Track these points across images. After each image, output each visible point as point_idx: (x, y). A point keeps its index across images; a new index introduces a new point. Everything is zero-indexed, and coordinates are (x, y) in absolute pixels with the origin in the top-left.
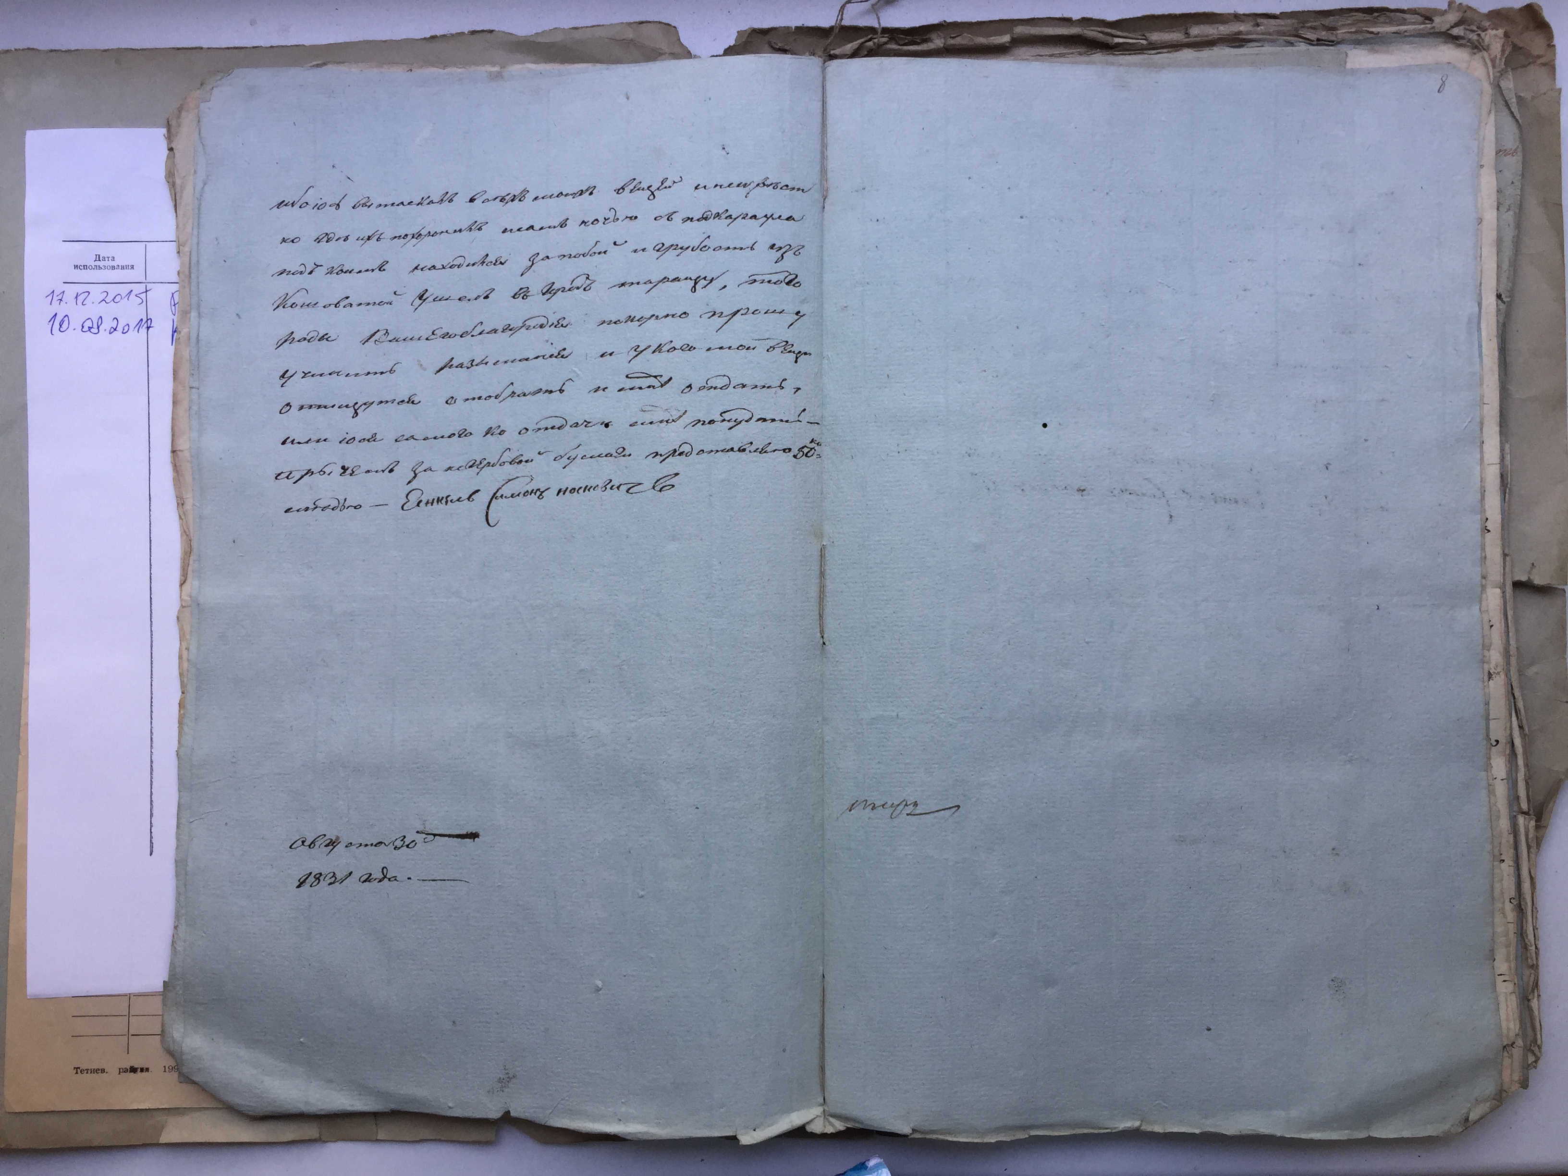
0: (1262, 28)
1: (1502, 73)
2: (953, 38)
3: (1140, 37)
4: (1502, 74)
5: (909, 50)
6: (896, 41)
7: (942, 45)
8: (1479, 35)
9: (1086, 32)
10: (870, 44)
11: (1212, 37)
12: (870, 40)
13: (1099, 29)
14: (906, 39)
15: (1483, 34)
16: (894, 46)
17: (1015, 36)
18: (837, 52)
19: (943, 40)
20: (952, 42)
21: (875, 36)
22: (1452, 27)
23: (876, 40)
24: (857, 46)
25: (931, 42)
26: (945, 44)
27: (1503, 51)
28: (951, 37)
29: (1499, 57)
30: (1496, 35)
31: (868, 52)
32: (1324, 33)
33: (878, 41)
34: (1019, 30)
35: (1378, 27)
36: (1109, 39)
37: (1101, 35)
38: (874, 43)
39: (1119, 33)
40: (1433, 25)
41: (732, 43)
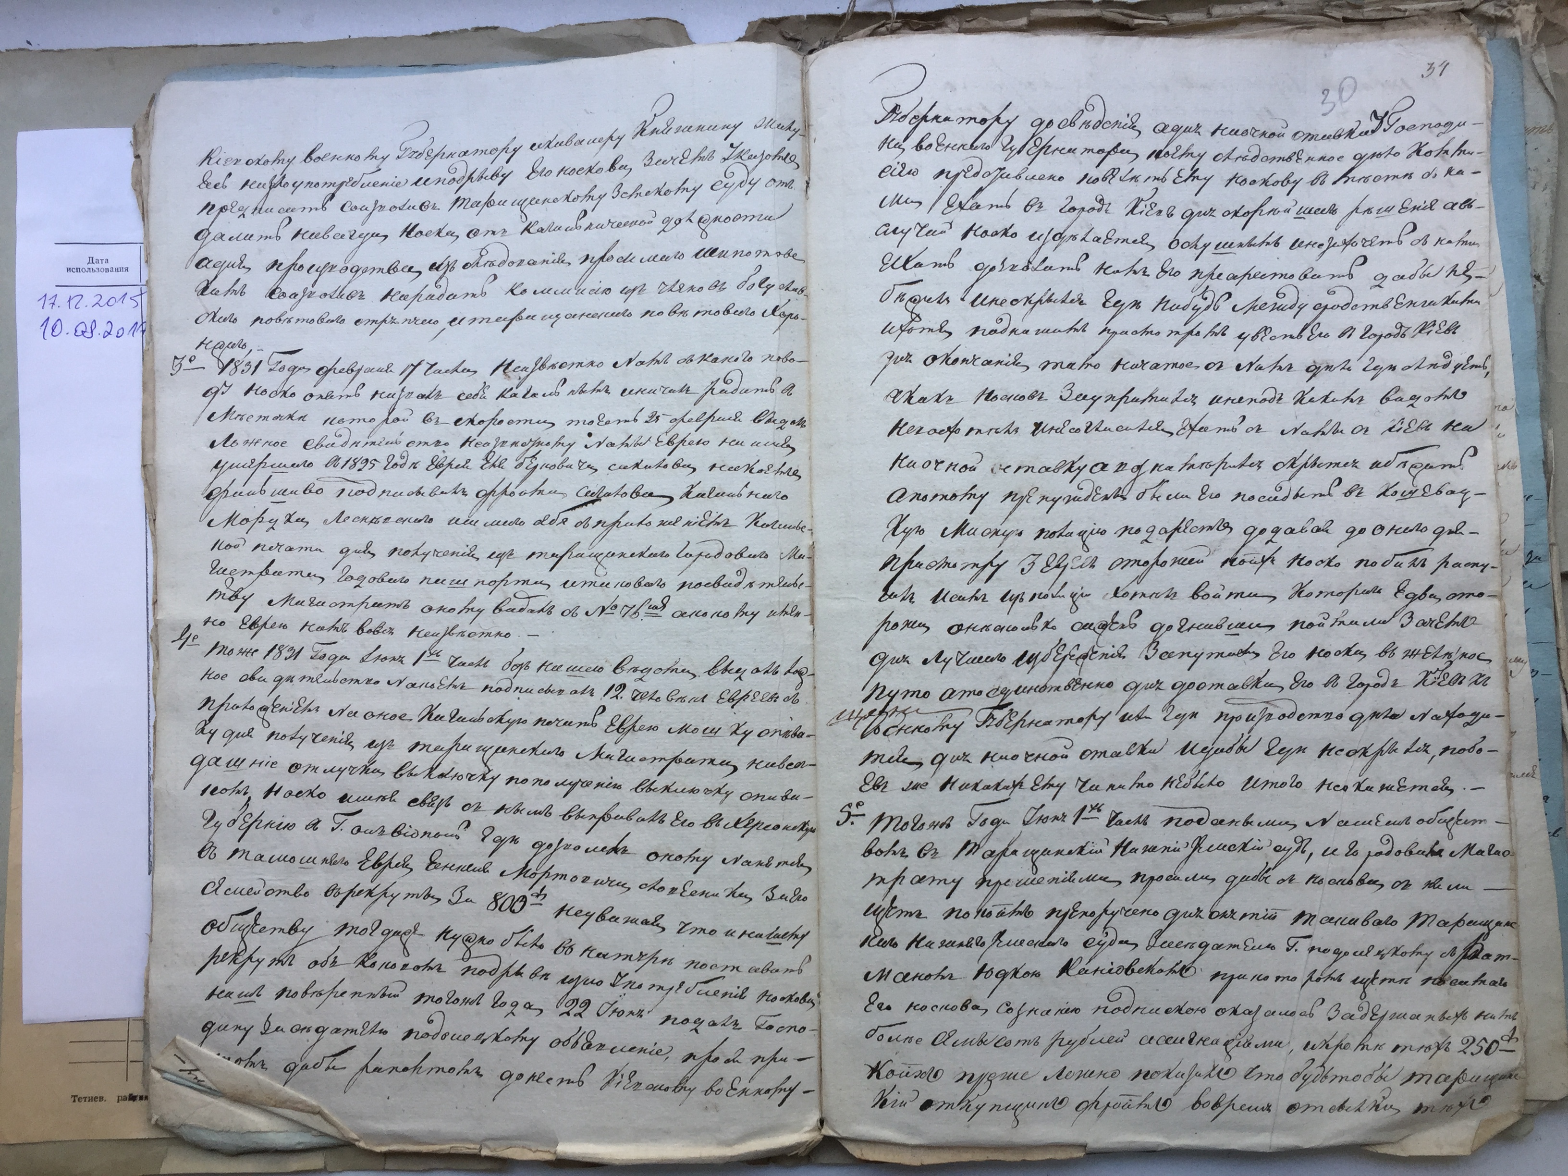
1: (1535, 48)
4: (1535, 50)
8: (1510, 11)
9: (1104, 13)
12: (883, 25)
13: (1119, 10)
15: (1514, 10)
17: (1032, 19)
23: (889, 26)
27: (1535, 27)
29: (1531, 32)
30: (1527, 10)
34: (1037, 13)
39: (1139, 14)
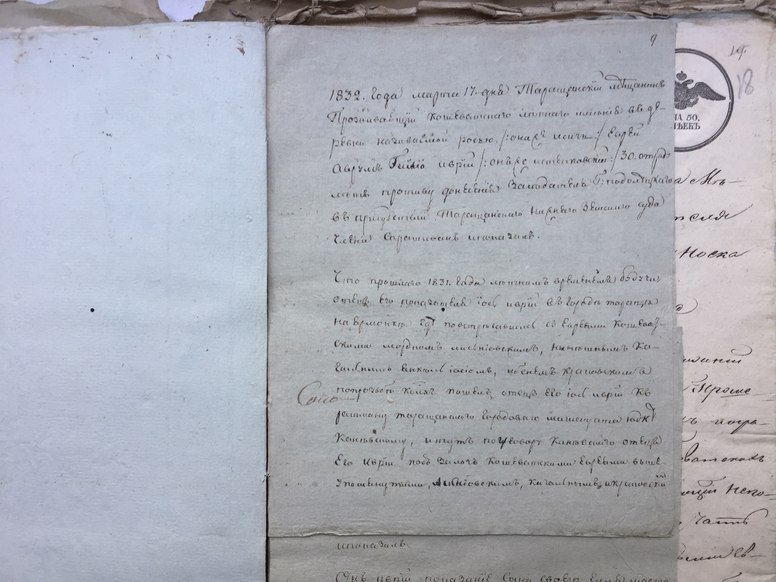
0: (612, 4)
2: (372, 9)
3: (516, 11)
5: (338, 19)
6: (327, 10)
7: (364, 15)
10: (307, 13)
11: (572, 11)
14: (335, 9)
16: (325, 15)
18: (281, 19)
19: (364, 11)
20: (370, 12)
21: (310, 7)
22: (759, 6)
24: (296, 15)
25: (356, 12)
26: (366, 14)
28: (370, 9)
31: (305, 19)
32: (659, 9)
33: (313, 11)
35: (701, 5)
36: (492, 12)
37: (486, 8)
38: (310, 13)
40: (744, 4)
41: (200, 10)
